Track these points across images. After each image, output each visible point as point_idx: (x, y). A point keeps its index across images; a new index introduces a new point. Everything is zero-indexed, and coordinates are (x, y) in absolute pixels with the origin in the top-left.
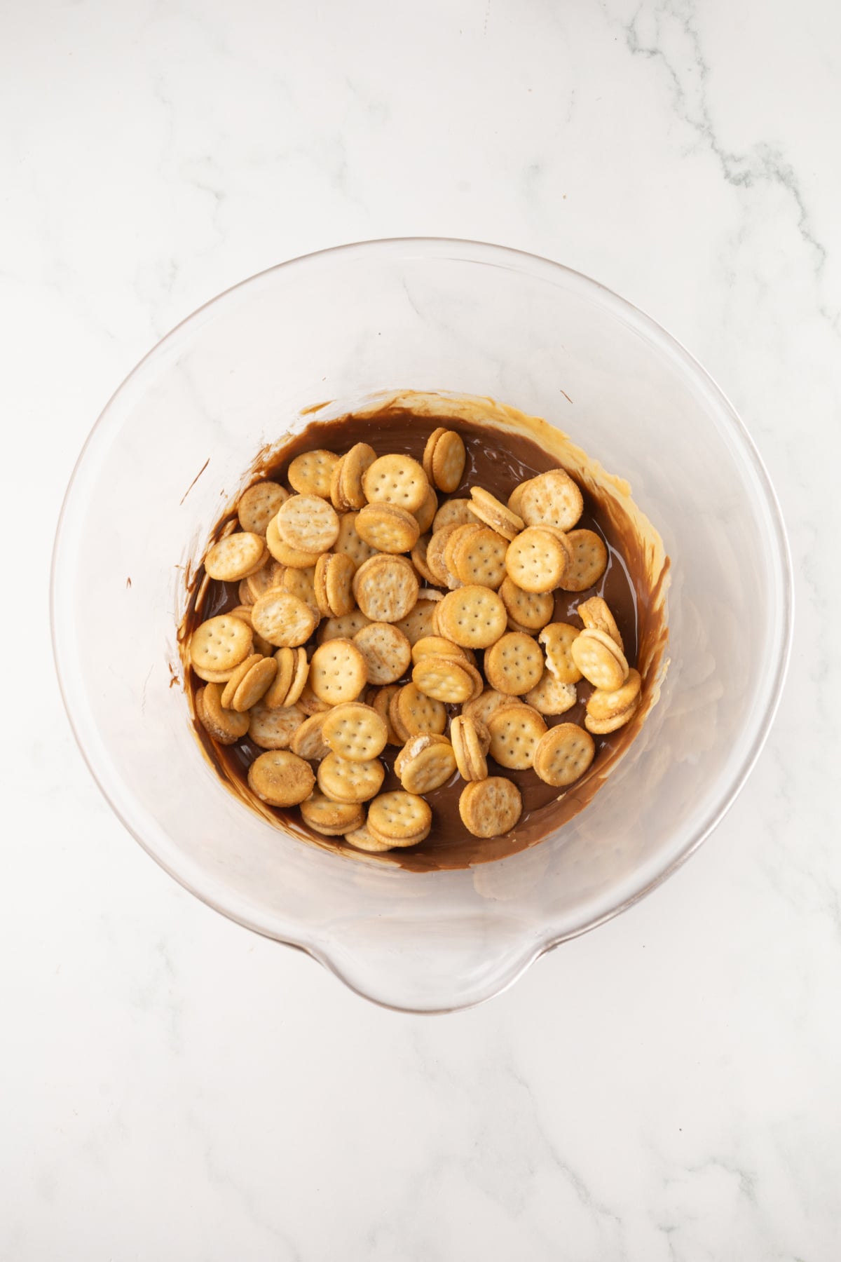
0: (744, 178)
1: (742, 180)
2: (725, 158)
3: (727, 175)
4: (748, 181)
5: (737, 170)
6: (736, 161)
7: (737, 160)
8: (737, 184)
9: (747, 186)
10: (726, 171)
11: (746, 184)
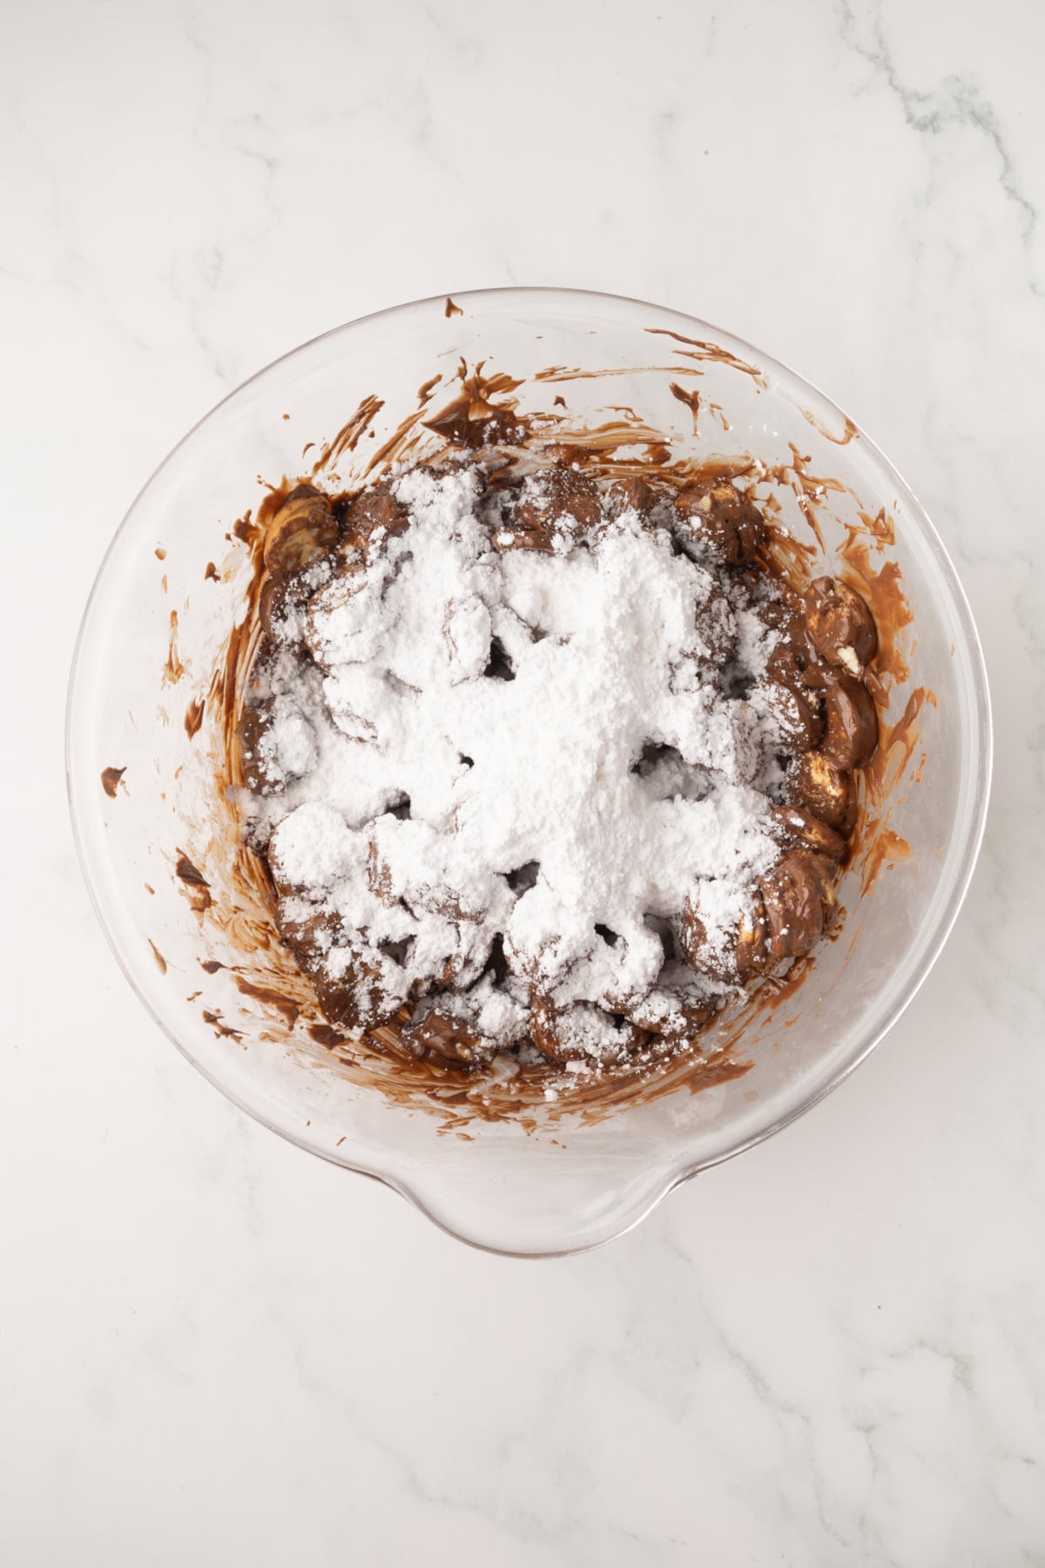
0: (931, 122)
1: (929, 125)
2: (907, 97)
3: (910, 119)
4: (935, 125)
5: (922, 111)
6: (920, 100)
7: (922, 99)
8: (922, 130)
9: (935, 131)
10: (909, 113)
11: (934, 128)
